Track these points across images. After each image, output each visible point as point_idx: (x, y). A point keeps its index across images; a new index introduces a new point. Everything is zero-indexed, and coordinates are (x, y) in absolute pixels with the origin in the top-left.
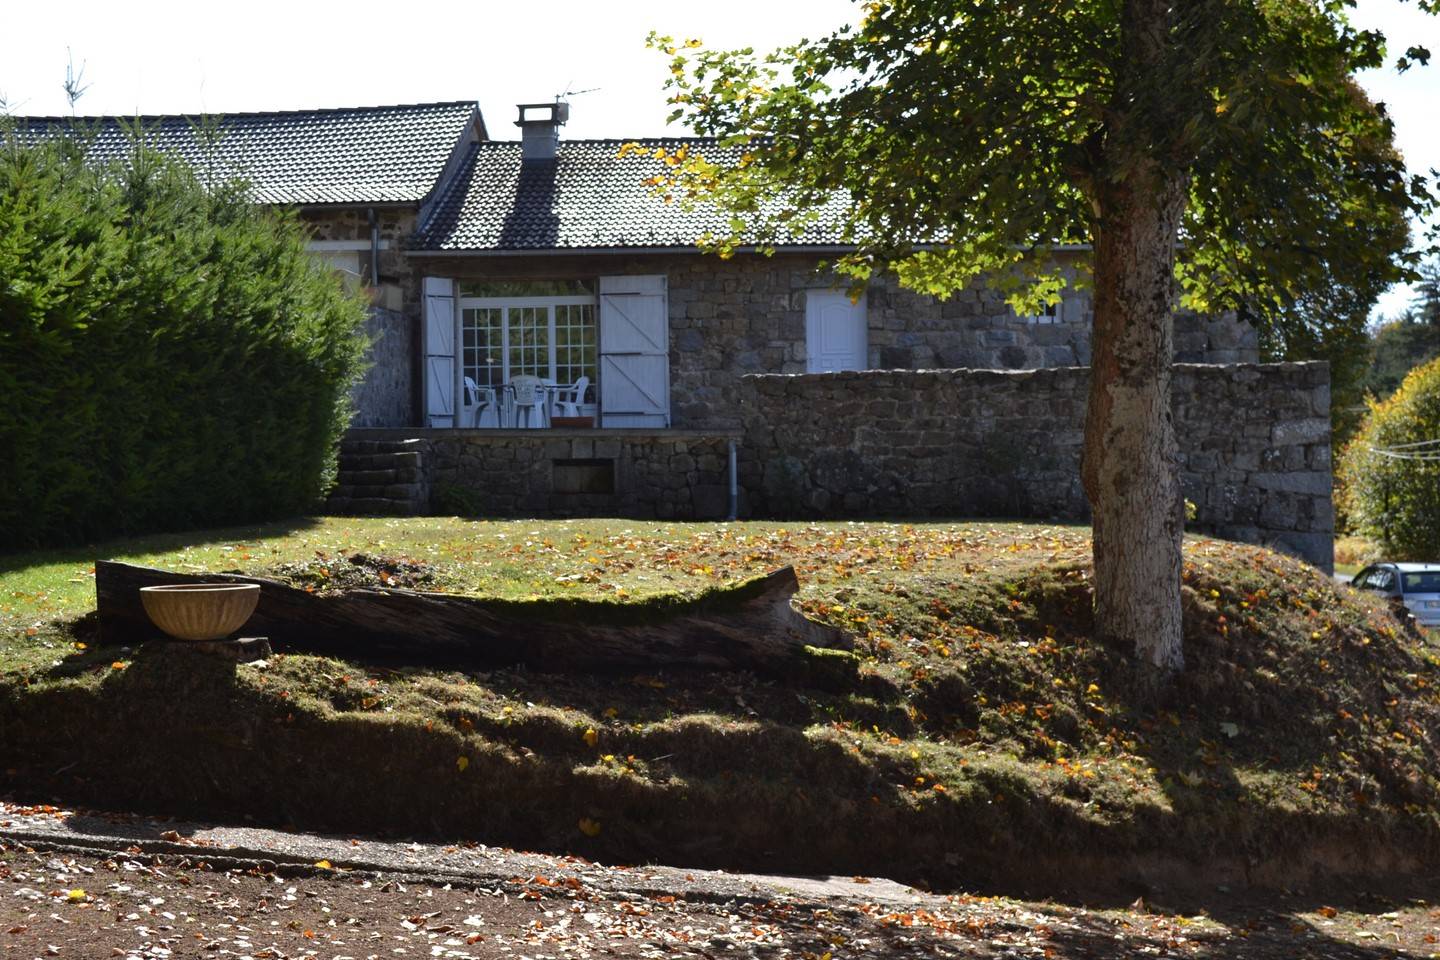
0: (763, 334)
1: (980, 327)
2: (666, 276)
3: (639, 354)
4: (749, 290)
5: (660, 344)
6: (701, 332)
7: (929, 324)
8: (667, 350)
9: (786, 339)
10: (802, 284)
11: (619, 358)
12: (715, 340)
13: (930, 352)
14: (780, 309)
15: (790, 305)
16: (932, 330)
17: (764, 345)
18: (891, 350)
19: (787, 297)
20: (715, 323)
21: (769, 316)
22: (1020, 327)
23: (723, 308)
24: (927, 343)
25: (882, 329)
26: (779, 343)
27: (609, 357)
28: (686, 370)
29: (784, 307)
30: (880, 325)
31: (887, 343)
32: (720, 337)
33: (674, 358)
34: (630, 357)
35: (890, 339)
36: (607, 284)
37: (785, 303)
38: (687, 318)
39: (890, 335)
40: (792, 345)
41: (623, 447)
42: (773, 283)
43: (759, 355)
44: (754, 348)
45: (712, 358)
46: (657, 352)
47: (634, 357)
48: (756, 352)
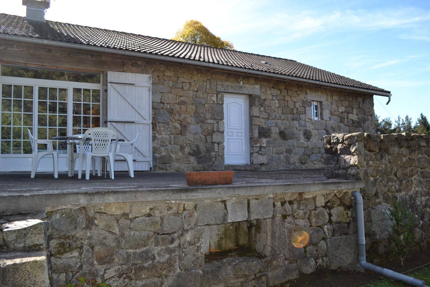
0: (202, 115)
1: (296, 120)
2: (151, 75)
3: (134, 122)
4: (196, 89)
5: (147, 117)
6: (169, 112)
7: (278, 116)
8: (151, 121)
9: (215, 119)
10: (223, 90)
11: (119, 124)
12: (177, 117)
13: (278, 131)
14: (212, 102)
15: (217, 100)
16: (279, 119)
17: (203, 122)
18: (263, 128)
19: (215, 95)
20: (177, 107)
21: (206, 105)
22: (309, 121)
23: (182, 99)
24: (277, 125)
25: (259, 117)
26: (212, 121)
27: (113, 123)
28: (160, 134)
29: (214, 101)
30: (258, 115)
31: (261, 124)
32: (180, 115)
33: (154, 126)
34: (126, 125)
35: (262, 123)
36: (113, 76)
37: (214, 99)
38: (161, 103)
39: (262, 120)
40: (218, 123)
41: (274, 205)
42: (208, 87)
43: (201, 127)
44: (198, 123)
45: (176, 128)
46: (145, 122)
47: (130, 125)
48: (199, 125)
